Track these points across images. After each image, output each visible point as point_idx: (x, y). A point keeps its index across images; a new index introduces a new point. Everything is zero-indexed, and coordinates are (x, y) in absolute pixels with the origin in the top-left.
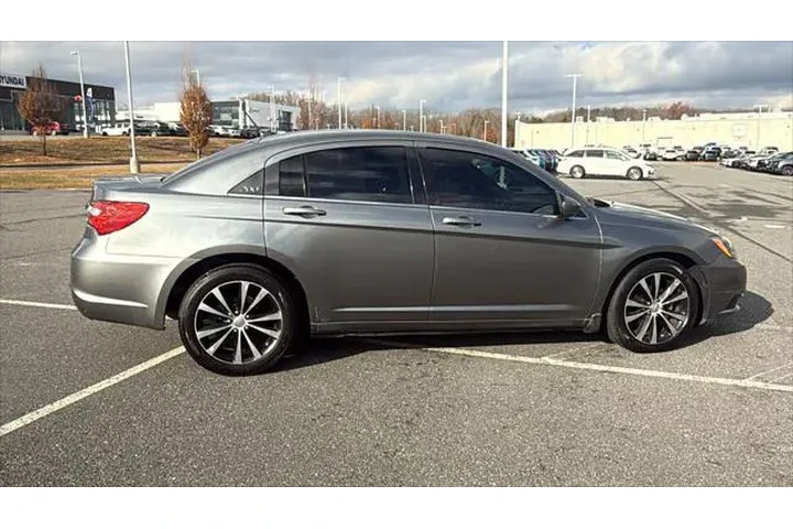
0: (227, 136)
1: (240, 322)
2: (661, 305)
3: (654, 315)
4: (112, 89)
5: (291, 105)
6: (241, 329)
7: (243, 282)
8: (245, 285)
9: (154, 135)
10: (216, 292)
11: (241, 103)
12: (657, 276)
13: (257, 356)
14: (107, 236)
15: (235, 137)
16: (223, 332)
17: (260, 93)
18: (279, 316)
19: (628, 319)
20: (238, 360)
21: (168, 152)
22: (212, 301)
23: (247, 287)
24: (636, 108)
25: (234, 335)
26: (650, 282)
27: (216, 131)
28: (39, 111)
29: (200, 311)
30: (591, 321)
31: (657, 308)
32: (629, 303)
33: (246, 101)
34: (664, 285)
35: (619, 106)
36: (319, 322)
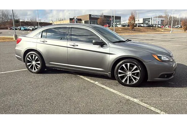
0: (144, 27)
2: (131, 73)
3: (128, 75)
4: (121, 17)
6: (34, 64)
7: (34, 55)
9: (126, 27)
11: (151, 18)
15: (146, 27)
19: (120, 76)
21: (128, 30)
27: (141, 25)
28: (101, 22)
30: (108, 74)
32: (120, 71)
36: (47, 65)
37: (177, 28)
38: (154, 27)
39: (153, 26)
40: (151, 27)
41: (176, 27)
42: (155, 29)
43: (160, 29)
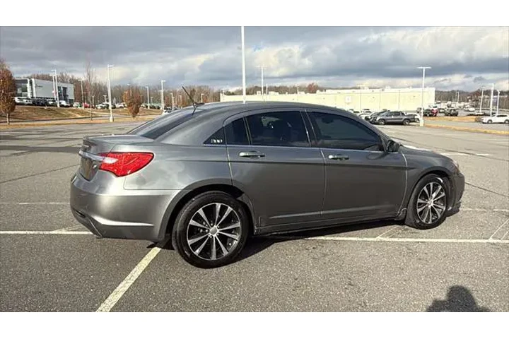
1: (214, 231)
2: (432, 201)
3: (430, 207)
5: (64, 82)
6: (215, 235)
7: (217, 204)
8: (218, 206)
10: (201, 211)
11: (29, 80)
12: (431, 184)
13: (225, 253)
14: (124, 177)
16: (204, 239)
17: (40, 74)
18: (238, 225)
19: (419, 210)
20: (214, 257)
22: (198, 218)
23: (219, 207)
24: (288, 86)
25: (210, 240)
26: (428, 188)
29: (191, 225)
30: (400, 213)
31: (431, 203)
32: (420, 201)
33: (33, 80)
34: (435, 189)
35: (278, 85)
36: (260, 227)
37: (106, 109)
38: (50, 106)
39: (46, 104)
40: (43, 105)
41: (103, 108)
42: (57, 113)
43: (70, 113)
